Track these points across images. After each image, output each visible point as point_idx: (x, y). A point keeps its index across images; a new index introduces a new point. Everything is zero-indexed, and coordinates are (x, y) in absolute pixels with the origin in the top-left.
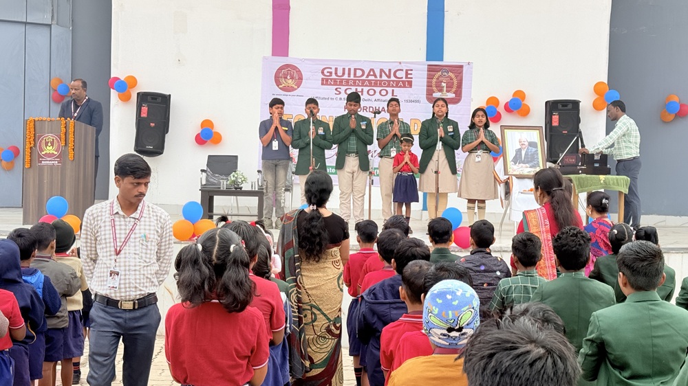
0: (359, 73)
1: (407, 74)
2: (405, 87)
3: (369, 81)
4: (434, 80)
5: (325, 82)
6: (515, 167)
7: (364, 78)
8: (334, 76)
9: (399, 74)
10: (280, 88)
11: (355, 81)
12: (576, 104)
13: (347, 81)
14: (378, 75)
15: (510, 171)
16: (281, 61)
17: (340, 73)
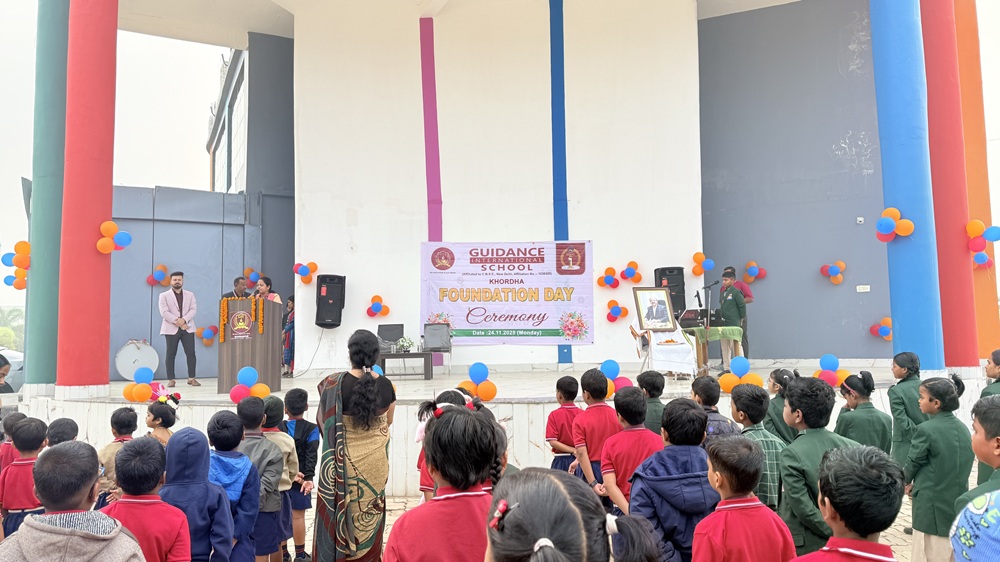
0: (500, 252)
1: (540, 252)
2: (538, 262)
3: (509, 258)
4: (562, 256)
5: (473, 261)
6: (649, 322)
7: (505, 256)
8: (480, 256)
9: (533, 252)
10: (437, 268)
11: (497, 259)
12: (680, 270)
13: (491, 259)
14: (516, 253)
15: (645, 326)
16: (436, 245)
17: (485, 253)
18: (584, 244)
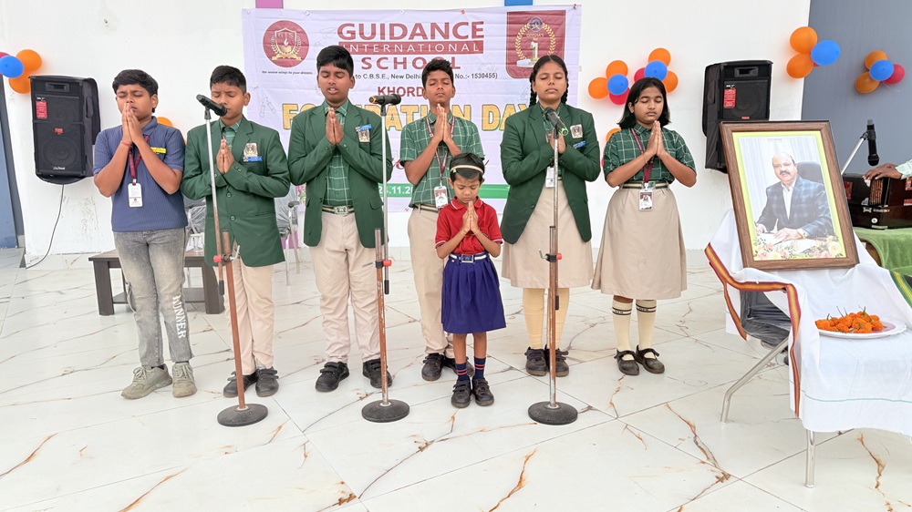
0: (398, 31)
1: (474, 30)
2: (471, 52)
3: (414, 44)
4: (518, 39)
7: (406, 39)
8: (358, 39)
9: (462, 31)
10: (274, 62)
11: (392, 45)
12: (764, 68)
13: (380, 46)
14: (428, 33)
16: (272, 16)
17: (368, 33)
18: (562, 13)
